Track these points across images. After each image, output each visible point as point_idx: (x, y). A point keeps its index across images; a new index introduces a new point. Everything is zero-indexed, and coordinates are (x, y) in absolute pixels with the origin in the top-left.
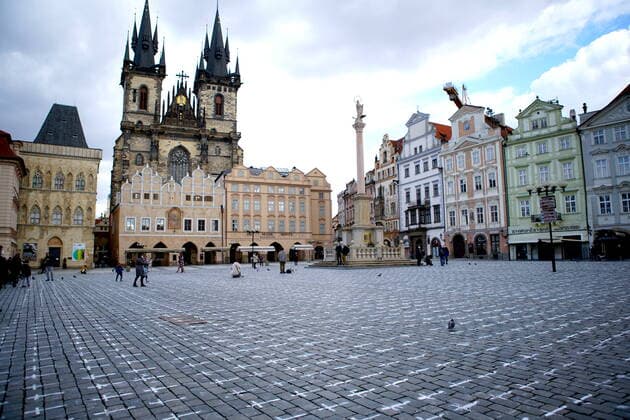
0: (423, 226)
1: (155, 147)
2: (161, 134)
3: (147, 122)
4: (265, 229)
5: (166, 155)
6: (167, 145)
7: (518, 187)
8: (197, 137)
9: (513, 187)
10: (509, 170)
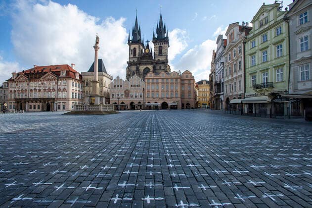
0: (218, 93)
1: (137, 68)
2: (140, 64)
3: (136, 60)
4: (160, 97)
5: (142, 71)
6: (142, 68)
7: (251, 67)
8: (152, 63)
9: (248, 68)
10: (247, 57)
